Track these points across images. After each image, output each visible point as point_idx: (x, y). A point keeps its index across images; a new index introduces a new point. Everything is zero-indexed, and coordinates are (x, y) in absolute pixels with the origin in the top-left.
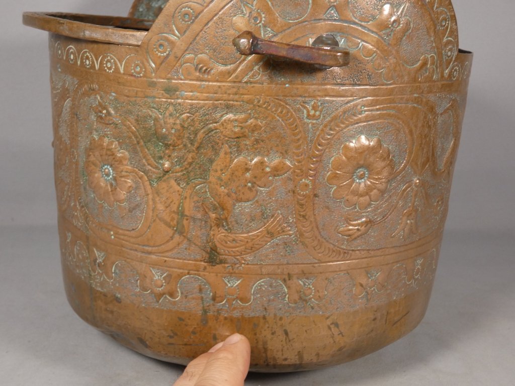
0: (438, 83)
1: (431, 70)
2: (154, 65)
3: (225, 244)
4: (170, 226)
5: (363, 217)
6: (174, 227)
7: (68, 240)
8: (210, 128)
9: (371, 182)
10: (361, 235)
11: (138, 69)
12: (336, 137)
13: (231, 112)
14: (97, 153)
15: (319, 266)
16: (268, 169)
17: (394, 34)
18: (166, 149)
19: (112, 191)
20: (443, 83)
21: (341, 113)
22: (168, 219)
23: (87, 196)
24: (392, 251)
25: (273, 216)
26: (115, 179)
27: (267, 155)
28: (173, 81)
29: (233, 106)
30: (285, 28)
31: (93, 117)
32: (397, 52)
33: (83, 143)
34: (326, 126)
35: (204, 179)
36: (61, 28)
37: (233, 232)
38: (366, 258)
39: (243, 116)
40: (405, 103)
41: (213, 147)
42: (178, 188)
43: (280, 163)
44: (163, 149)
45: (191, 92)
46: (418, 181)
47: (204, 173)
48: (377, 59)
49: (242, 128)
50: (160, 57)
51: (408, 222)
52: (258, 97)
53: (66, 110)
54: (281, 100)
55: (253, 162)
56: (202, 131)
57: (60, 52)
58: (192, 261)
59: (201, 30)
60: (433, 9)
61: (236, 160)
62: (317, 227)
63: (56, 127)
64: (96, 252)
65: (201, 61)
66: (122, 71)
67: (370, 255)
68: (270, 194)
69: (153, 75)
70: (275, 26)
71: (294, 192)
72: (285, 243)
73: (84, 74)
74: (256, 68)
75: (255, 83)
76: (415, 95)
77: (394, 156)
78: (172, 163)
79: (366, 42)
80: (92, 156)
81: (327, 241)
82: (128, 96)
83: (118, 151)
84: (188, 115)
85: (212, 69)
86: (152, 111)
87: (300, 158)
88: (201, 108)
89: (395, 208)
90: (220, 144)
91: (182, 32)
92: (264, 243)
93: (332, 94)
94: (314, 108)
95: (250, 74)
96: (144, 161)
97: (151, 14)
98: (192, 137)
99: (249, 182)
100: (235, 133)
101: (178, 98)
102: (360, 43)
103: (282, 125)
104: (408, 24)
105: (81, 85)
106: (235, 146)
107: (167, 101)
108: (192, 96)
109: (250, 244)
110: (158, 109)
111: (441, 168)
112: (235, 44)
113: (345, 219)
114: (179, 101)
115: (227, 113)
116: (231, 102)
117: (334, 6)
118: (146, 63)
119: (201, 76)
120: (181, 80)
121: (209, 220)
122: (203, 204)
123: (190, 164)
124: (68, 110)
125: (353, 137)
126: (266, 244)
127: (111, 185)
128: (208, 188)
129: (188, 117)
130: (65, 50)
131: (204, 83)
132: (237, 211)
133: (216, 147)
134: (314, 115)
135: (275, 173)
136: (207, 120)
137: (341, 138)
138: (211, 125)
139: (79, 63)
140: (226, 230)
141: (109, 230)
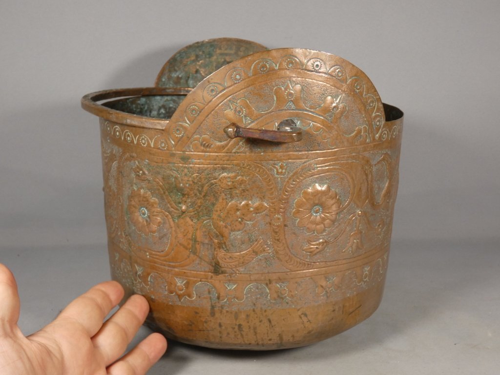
0: (371, 144)
1: (365, 136)
2: (173, 143)
3: (225, 261)
4: (186, 248)
5: (321, 239)
6: (190, 249)
7: (117, 259)
8: (212, 183)
9: (324, 215)
10: (320, 251)
11: (163, 145)
12: (298, 186)
13: (226, 172)
14: (136, 200)
15: (291, 274)
16: (252, 209)
17: (335, 116)
18: (183, 197)
19: (147, 225)
20: (375, 143)
21: (300, 170)
22: (186, 244)
23: (129, 228)
24: (344, 261)
25: (256, 240)
26: (149, 217)
27: (251, 200)
28: (187, 153)
29: (227, 168)
30: (259, 117)
31: (133, 175)
32: (338, 126)
33: (127, 192)
34: (290, 179)
35: (209, 216)
36: (111, 116)
37: (230, 252)
38: (324, 267)
39: (233, 174)
40: (346, 160)
41: (214, 195)
42: (192, 223)
43: (260, 205)
44: (181, 197)
45: (199, 159)
46: (360, 212)
47: (209, 212)
48: (323, 133)
49: (233, 182)
50: (177, 137)
51: (355, 241)
52: (243, 162)
53: (114, 168)
54: (258, 163)
55: (242, 204)
56: (207, 185)
57: (109, 129)
58: (203, 272)
59: (204, 120)
60: (362, 96)
61: (230, 204)
62: (288, 247)
63: (106, 179)
64: (136, 267)
65: (204, 140)
66: (152, 146)
67: (327, 266)
68: (254, 226)
69: (173, 149)
70: (252, 115)
71: (270, 224)
72: (266, 259)
73: (126, 146)
74: (241, 143)
75: (240, 153)
76: (354, 154)
77: (340, 197)
78: (187, 206)
79: (315, 122)
80: (133, 201)
81: (296, 256)
82: (157, 162)
83: (151, 198)
84: (197, 174)
85: (212, 145)
86: (173, 172)
87: (273, 201)
88: (206, 170)
89: (344, 232)
90: (219, 193)
91: (192, 121)
92: (251, 259)
93: (293, 158)
94: (281, 167)
95: (237, 147)
96: (169, 205)
97: (171, 82)
98: (200, 189)
99: (240, 218)
100: (229, 186)
101: (190, 164)
102: (310, 123)
103: (260, 179)
104: (344, 108)
105: (124, 153)
106: (229, 194)
107: (182, 166)
108: (199, 162)
109: (242, 260)
110: (177, 171)
111: (379, 201)
112: (226, 132)
113: (307, 241)
114: (191, 165)
115: (223, 173)
116: (225, 166)
117: (292, 101)
118: (168, 141)
119: (205, 149)
120: (192, 152)
121: (213, 244)
122: (208, 233)
123: (199, 207)
124: (116, 169)
125: (310, 185)
126: (253, 260)
127: (147, 221)
128: (212, 222)
129: (197, 176)
130: (112, 128)
131: (206, 154)
132: (232, 237)
133: (216, 195)
134: (282, 172)
135: (257, 211)
136: (210, 178)
137: (301, 187)
138: (212, 181)
139: (123, 138)
140: (225, 250)
141: (146, 252)
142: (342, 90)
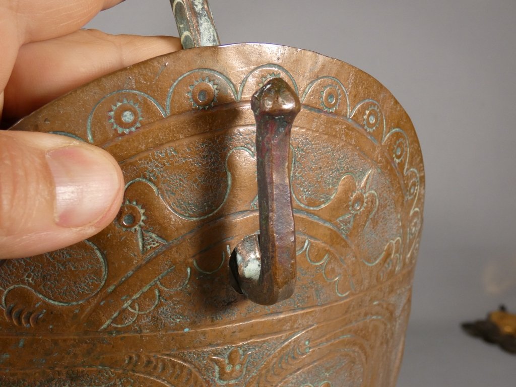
0: (400, 275)
1: (395, 261)
17: (356, 221)
20: (404, 272)
21: (275, 359)
30: (184, 231)
32: (358, 246)
40: (363, 319)
48: (330, 263)
52: (132, 355)
54: (174, 356)
60: (403, 173)
70: (165, 227)
74: (127, 304)
75: (126, 330)
79: (315, 238)
94: (233, 360)
104: (373, 200)
134: (232, 373)
142: (372, 160)
